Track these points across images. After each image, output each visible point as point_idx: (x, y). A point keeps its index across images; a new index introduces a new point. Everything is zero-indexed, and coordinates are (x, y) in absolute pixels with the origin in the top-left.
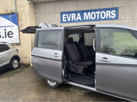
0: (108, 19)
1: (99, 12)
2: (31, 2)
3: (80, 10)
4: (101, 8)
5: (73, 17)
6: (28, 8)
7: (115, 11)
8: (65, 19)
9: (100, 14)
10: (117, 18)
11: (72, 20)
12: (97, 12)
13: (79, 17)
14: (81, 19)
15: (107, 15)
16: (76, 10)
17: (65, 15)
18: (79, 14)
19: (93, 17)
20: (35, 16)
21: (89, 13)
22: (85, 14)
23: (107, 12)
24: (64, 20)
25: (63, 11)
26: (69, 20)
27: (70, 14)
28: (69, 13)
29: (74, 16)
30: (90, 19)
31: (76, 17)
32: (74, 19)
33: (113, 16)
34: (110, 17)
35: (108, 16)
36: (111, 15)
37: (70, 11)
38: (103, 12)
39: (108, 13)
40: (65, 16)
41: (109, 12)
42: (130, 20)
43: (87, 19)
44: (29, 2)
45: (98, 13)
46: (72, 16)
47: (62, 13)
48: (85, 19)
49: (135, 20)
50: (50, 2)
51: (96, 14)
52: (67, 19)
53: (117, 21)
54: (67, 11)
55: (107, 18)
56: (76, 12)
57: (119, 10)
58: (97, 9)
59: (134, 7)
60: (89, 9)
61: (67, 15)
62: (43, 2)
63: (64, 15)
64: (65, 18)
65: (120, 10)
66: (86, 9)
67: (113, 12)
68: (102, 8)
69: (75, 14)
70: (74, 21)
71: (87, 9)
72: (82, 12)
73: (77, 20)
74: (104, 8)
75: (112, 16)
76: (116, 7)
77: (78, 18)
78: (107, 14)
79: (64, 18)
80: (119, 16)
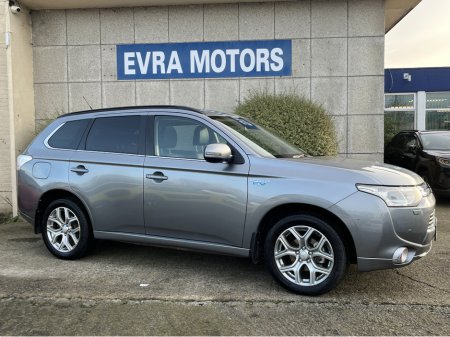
0: (263, 73)
1: (237, 51)
2: (18, 10)
3: (179, 41)
4: (242, 39)
5: (155, 63)
6: (8, 29)
7: (280, 52)
8: (131, 67)
9: (237, 57)
10: (286, 71)
11: (155, 71)
12: (229, 52)
13: (174, 63)
14: (180, 71)
15: (260, 60)
16: (167, 41)
17: (132, 55)
18: (174, 54)
19: (218, 64)
20: (34, 52)
21: (206, 53)
22: (194, 54)
23: (260, 51)
24: (128, 72)
25: (125, 42)
26: (144, 70)
27: (148, 54)
28: (144, 48)
29: (158, 58)
30: (208, 70)
31: (166, 63)
32: (159, 67)
33: (277, 64)
34: (267, 69)
35: (263, 65)
36: (270, 60)
37: (147, 42)
38: (248, 51)
39: (263, 55)
40: (130, 59)
41: (265, 51)
42: (324, 80)
43: (200, 71)
44: (14, 8)
45: (233, 52)
46: (154, 59)
47: (122, 49)
48: (193, 71)
49: (338, 81)
50: (84, 9)
51: (228, 57)
52: (136, 67)
53: (287, 81)
54: (139, 41)
55: (259, 69)
56: (167, 48)
57: (293, 49)
58: (229, 43)
59: (335, 41)
60: (206, 40)
61: (139, 54)
62: (59, 10)
63: (127, 55)
64: (132, 63)
65: (295, 49)
66: (196, 40)
67: (277, 54)
68: (246, 39)
69: (161, 54)
70: (159, 76)
71: (201, 40)
72: (184, 49)
73: (169, 72)
74: (250, 39)
75: (273, 65)
76: (284, 37)
77: (171, 67)
78: (261, 58)
79: (128, 63)
80: (293, 67)
